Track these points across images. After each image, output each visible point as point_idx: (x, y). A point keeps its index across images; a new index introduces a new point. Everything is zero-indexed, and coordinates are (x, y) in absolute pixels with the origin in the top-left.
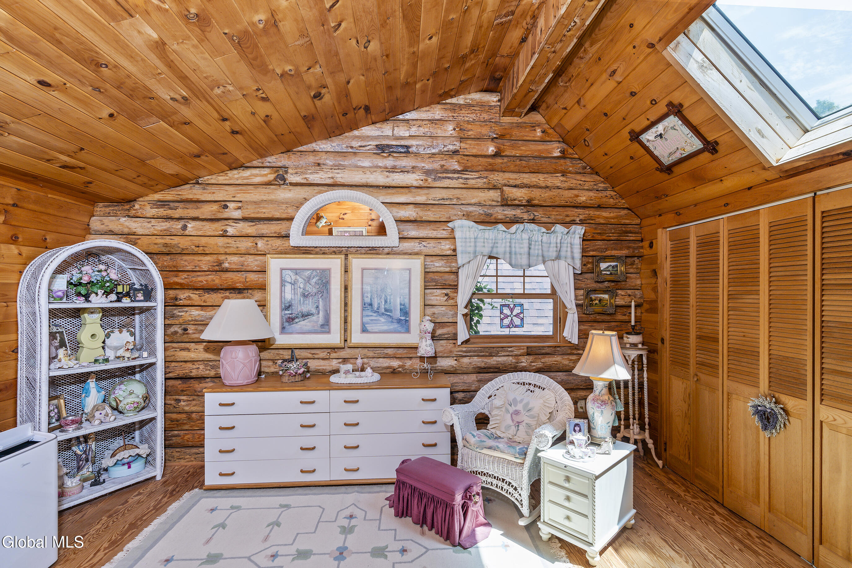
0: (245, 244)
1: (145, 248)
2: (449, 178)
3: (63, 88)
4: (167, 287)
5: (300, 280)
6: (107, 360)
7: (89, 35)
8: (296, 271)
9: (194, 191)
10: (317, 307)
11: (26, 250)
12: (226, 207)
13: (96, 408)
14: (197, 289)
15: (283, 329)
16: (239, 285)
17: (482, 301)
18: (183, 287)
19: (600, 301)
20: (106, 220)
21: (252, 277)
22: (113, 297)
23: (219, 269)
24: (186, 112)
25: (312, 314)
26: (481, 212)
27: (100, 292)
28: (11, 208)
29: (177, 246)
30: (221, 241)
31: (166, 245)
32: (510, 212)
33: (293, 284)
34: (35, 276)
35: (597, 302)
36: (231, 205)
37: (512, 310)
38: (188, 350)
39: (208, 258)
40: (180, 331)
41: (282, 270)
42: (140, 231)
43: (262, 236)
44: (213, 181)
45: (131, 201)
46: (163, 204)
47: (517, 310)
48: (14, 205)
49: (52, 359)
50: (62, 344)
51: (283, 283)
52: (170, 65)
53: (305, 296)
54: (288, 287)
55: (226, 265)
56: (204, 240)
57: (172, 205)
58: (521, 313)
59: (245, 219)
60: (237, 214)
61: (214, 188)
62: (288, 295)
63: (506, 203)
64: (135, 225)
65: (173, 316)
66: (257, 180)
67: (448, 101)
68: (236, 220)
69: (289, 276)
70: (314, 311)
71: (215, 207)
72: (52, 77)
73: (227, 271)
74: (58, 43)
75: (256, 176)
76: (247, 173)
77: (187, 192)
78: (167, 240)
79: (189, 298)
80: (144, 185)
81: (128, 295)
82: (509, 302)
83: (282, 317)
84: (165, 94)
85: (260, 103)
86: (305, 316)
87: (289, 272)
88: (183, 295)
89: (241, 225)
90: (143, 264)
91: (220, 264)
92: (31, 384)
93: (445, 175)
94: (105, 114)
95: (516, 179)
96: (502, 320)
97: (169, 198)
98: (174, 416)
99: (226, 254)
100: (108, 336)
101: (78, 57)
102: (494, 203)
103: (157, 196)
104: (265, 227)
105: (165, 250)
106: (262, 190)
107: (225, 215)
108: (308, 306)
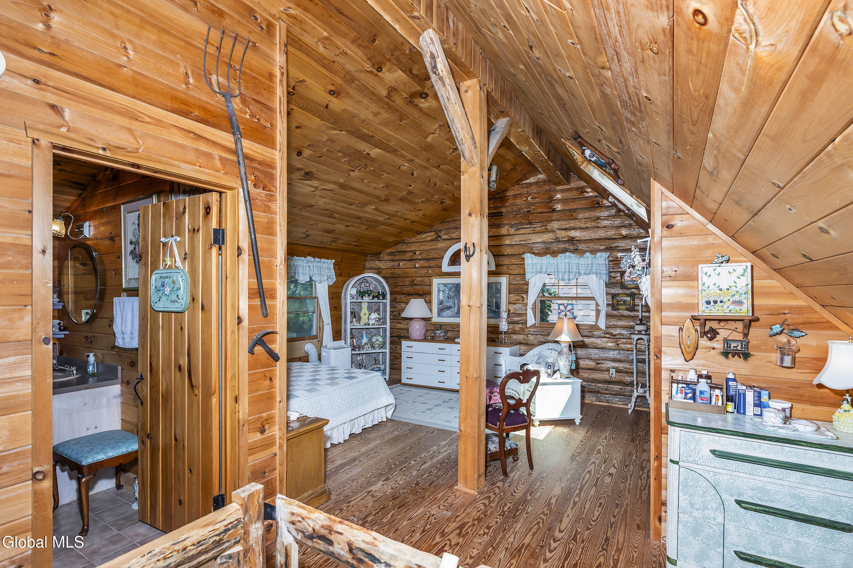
0: (424, 271)
1: (384, 275)
2: (524, 228)
3: (352, 226)
4: (392, 293)
5: (447, 289)
6: (369, 324)
7: (357, 213)
8: (445, 285)
9: (403, 247)
10: (454, 303)
11: (344, 279)
12: (416, 253)
13: (366, 344)
14: (404, 294)
15: (439, 315)
16: (421, 292)
17: (551, 302)
18: (399, 293)
19: (624, 302)
20: (371, 263)
21: (426, 287)
22: (371, 298)
23: (413, 284)
24: (390, 222)
25: (452, 307)
26: (544, 247)
27: (367, 295)
28: (340, 263)
29: (396, 273)
30: (413, 270)
31: (392, 273)
32: (562, 246)
33: (444, 291)
34: (346, 289)
35: (622, 302)
36: (417, 253)
37: (566, 307)
38: (400, 323)
39: (408, 279)
40: (397, 314)
41: (439, 284)
42: (382, 267)
43: (431, 267)
44: (411, 241)
45: (380, 253)
46: (391, 254)
47: (569, 307)
48: (341, 261)
49: (351, 322)
50: (355, 317)
51: (439, 291)
52: (381, 212)
53: (449, 298)
54: (441, 293)
55: (415, 282)
56: (407, 270)
57: (395, 254)
58: (572, 309)
59: (423, 259)
60: (420, 257)
61: (411, 245)
62: (441, 297)
63: (558, 240)
64: (381, 265)
65: (395, 307)
66: (429, 238)
67: (524, 182)
68: (420, 260)
69: (442, 288)
70: (453, 306)
71: (411, 254)
72: (349, 224)
73: (416, 285)
74: (350, 217)
75: (428, 236)
76: (424, 236)
77: (401, 247)
78: (393, 271)
79: (401, 299)
80: (383, 247)
81: (377, 297)
82: (565, 302)
83: (438, 308)
84: (381, 219)
85: (418, 212)
86: (449, 308)
87: (442, 285)
88: (399, 297)
89: (422, 262)
90: (382, 283)
91: (413, 281)
92: (345, 330)
93: (522, 227)
94: (365, 229)
95: (566, 225)
96: (559, 313)
97: (394, 251)
98: (395, 354)
99: (416, 277)
100: (370, 315)
101: (355, 218)
102: (553, 241)
103: (389, 250)
104: (432, 262)
105: (392, 275)
106: (431, 243)
107: (416, 258)
108: (450, 304)
